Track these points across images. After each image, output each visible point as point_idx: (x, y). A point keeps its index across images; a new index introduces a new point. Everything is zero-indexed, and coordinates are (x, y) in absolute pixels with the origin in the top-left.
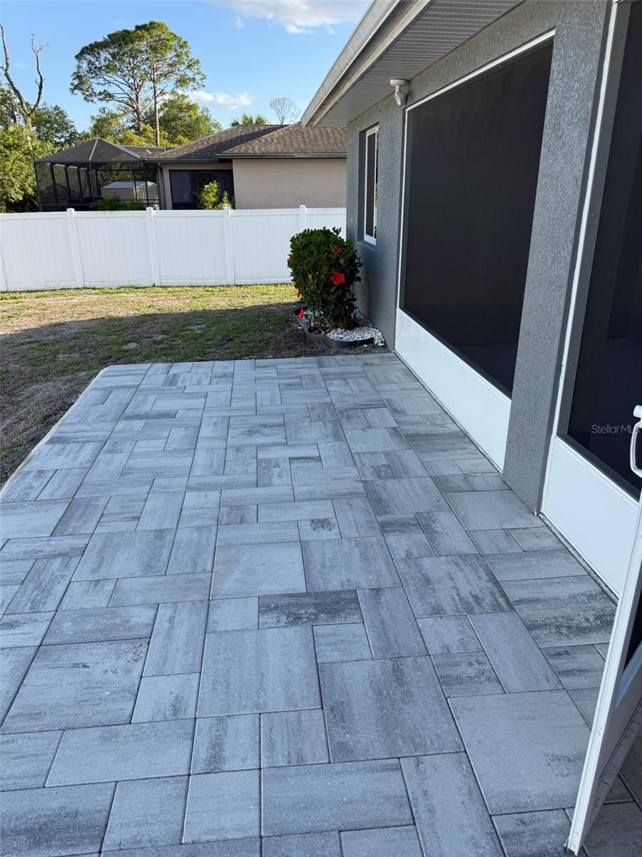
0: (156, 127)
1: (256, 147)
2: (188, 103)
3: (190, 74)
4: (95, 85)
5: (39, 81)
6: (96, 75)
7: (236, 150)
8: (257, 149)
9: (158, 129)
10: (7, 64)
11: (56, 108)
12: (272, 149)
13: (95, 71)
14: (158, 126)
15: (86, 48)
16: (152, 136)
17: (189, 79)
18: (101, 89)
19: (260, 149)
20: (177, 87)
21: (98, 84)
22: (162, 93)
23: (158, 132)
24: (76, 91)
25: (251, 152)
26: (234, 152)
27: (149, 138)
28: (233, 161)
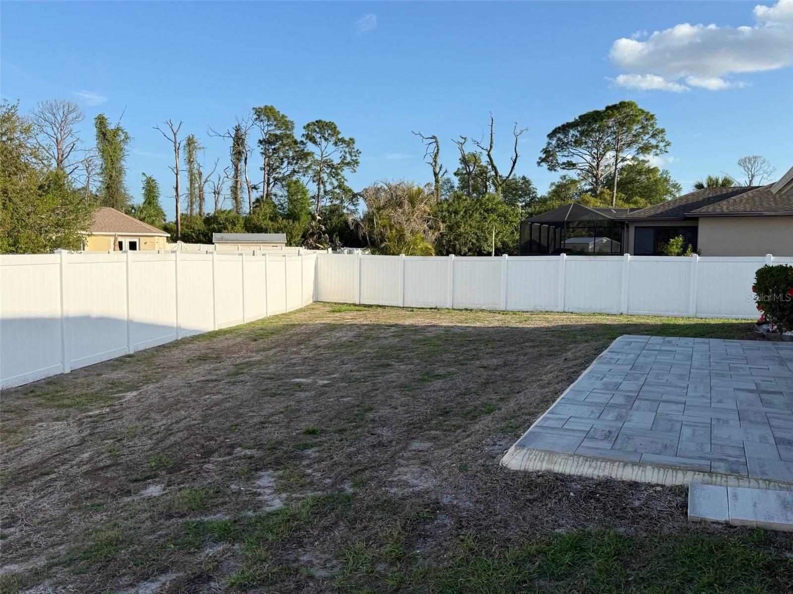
0: (613, 190)
1: (724, 206)
2: (649, 167)
3: (653, 142)
4: (560, 157)
5: (514, 158)
6: (562, 149)
7: (704, 209)
8: (725, 209)
9: (615, 191)
10: (491, 147)
11: (524, 178)
12: (740, 208)
13: (562, 146)
14: (615, 188)
15: (559, 128)
16: (608, 198)
17: (652, 147)
18: (565, 160)
19: (728, 208)
20: (638, 154)
21: (563, 156)
22: (623, 160)
23: (615, 194)
24: (543, 164)
25: (719, 211)
26: (702, 211)
27: (605, 199)
28: (700, 219)
